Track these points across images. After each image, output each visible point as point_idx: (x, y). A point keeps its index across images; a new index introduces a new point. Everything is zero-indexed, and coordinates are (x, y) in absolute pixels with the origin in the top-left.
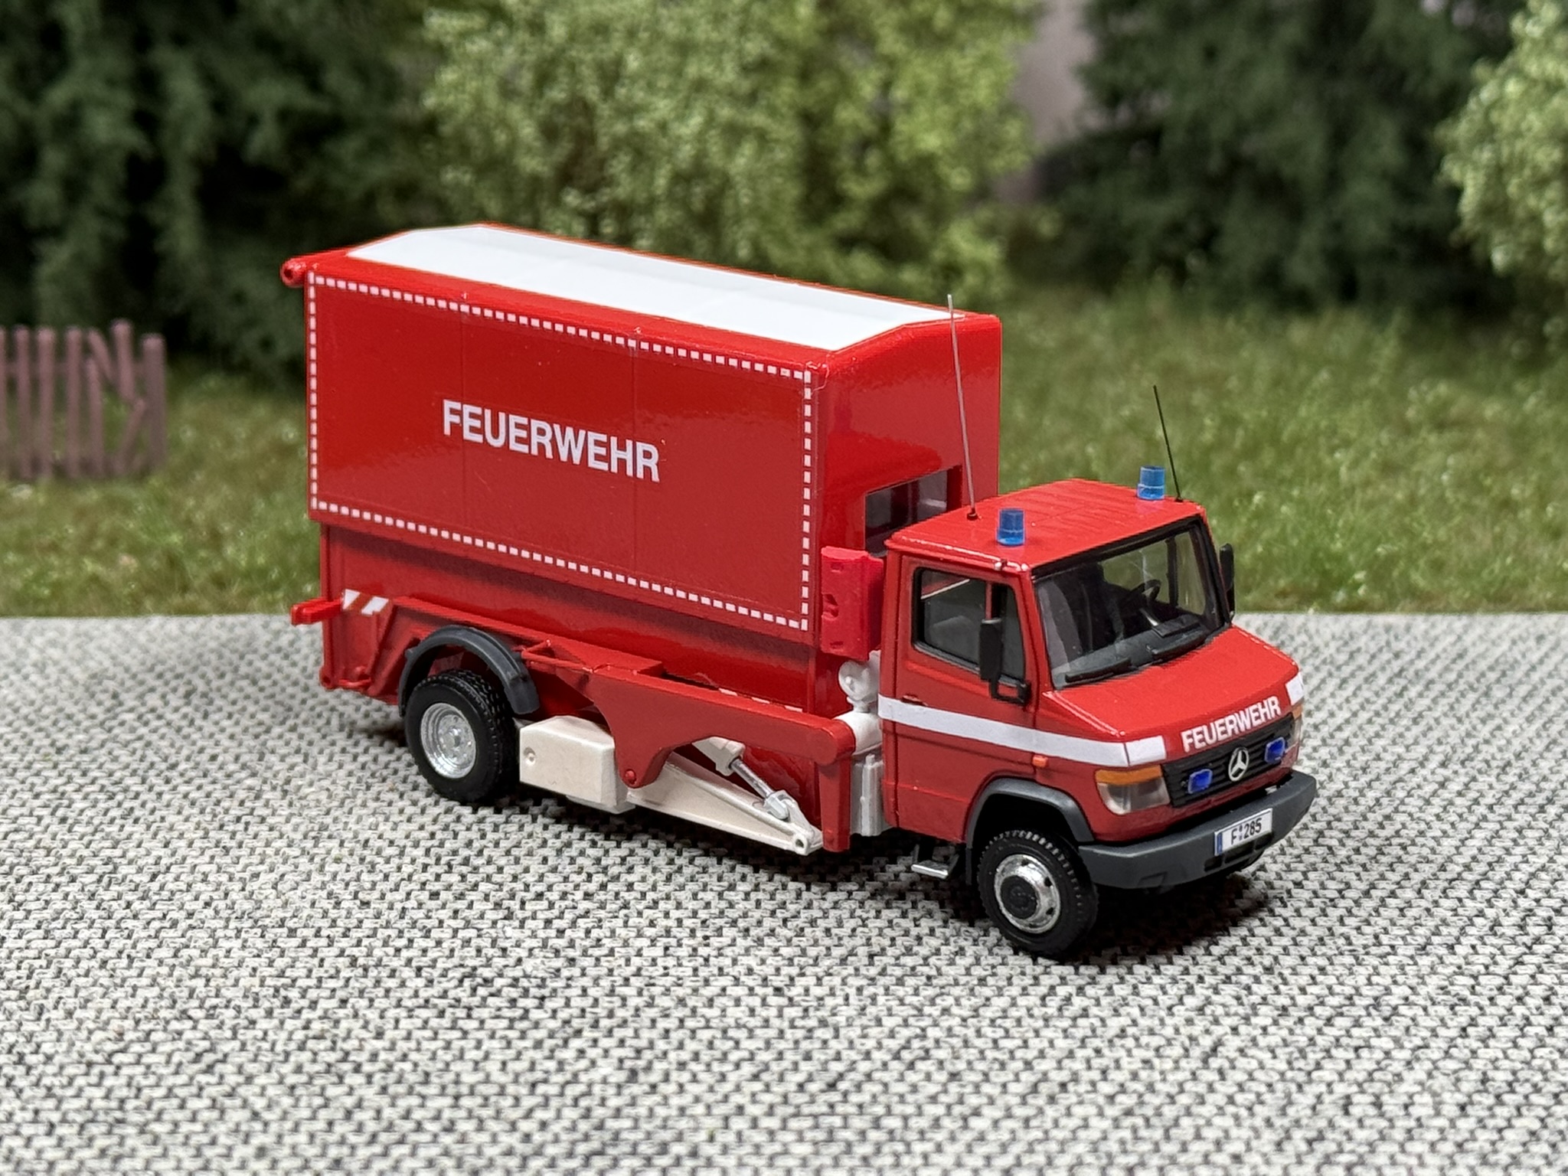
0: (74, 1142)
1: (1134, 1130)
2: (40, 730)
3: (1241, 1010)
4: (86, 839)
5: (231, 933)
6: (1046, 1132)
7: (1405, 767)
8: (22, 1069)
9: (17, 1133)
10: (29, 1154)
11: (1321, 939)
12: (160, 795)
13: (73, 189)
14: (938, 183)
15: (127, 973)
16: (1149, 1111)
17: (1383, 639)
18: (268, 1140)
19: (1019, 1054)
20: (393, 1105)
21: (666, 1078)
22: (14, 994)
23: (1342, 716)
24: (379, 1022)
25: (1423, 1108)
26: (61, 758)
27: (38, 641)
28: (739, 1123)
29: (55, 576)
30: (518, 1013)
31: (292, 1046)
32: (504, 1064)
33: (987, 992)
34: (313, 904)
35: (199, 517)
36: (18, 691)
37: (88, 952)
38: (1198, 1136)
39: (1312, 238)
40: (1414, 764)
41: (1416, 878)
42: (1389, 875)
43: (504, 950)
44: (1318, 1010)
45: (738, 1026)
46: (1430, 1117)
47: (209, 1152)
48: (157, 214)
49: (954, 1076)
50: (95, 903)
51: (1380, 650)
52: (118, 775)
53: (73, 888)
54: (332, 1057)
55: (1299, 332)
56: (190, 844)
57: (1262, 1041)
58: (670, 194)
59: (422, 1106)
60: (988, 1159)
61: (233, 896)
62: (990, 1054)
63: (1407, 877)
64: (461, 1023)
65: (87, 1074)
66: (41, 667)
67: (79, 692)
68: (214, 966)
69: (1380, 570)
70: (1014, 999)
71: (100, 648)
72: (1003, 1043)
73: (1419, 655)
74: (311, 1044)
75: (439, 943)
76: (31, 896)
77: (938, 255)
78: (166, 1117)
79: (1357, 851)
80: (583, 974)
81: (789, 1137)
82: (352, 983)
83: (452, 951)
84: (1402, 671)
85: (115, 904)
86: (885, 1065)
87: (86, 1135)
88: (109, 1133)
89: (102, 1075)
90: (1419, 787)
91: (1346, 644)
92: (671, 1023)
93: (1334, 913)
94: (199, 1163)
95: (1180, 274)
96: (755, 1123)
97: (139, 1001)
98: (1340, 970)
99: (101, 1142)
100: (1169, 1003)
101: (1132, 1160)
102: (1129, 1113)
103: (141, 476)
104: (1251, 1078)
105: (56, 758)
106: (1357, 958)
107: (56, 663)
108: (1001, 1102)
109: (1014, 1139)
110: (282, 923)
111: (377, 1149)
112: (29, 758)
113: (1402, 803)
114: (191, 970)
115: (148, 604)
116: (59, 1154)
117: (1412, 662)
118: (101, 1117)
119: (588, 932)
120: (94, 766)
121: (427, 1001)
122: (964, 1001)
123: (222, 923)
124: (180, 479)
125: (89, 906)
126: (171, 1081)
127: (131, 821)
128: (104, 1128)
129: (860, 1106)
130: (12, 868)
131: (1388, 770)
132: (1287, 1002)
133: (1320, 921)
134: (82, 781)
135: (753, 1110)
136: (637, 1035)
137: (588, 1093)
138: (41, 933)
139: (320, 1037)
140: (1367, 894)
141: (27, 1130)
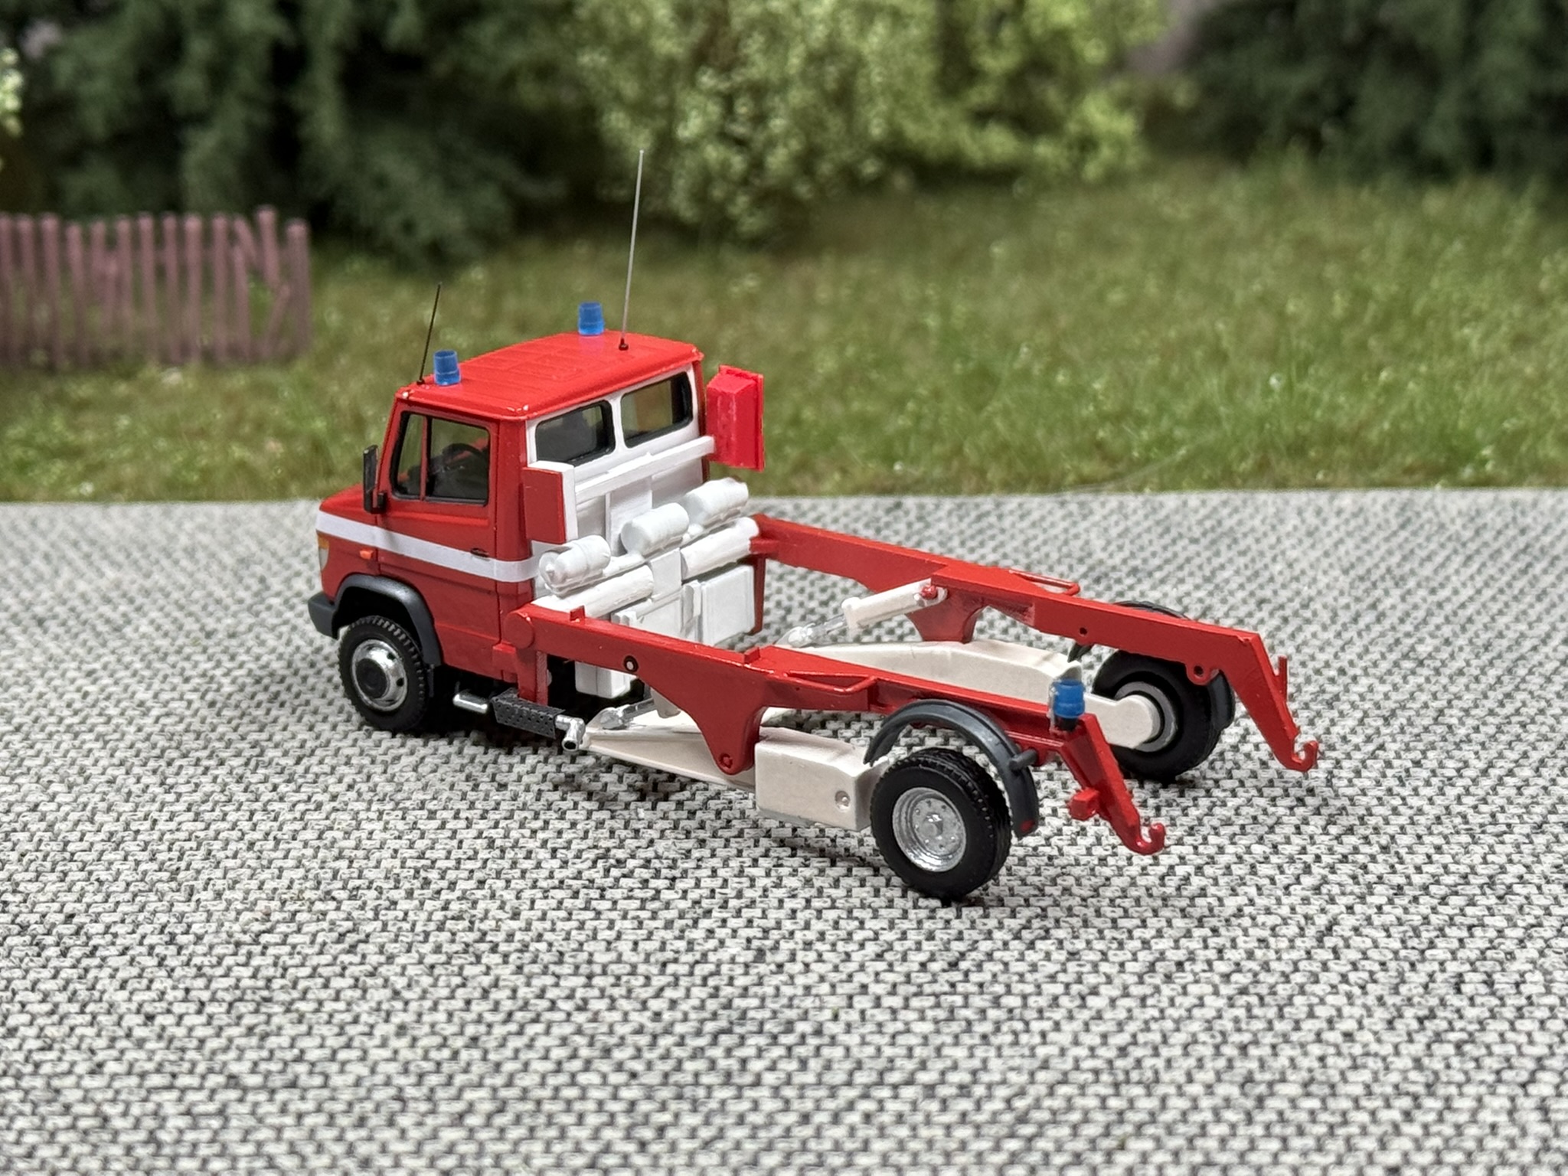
0: (225, 1020)
1: (1249, 1008)
2: (190, 614)
3: (1357, 889)
4: (234, 723)
5: (373, 815)
6: (1162, 1011)
7: (1527, 645)
8: (173, 949)
9: (169, 1011)
10: (180, 1032)
11: (1438, 818)
12: (305, 679)
13: (218, 76)
14: (1073, 56)
15: (274, 855)
16: (1263, 990)
17: (1509, 514)
18: (408, 1018)
19: (1137, 933)
20: (528, 985)
21: (793, 958)
22: (165, 875)
23: (1466, 593)
24: (516, 903)
25: (1534, 985)
26: (210, 642)
27: (188, 526)
28: (861, 1002)
29: (203, 462)
30: (650, 893)
31: (432, 926)
32: (636, 943)
33: (1107, 871)
34: (452, 787)
35: (344, 402)
36: (169, 576)
37: (236, 834)
38: (1311, 1015)
39: (1449, 105)
40: (1535, 642)
41: (1535, 756)
42: (1507, 753)
43: (637, 831)
44: (1433, 889)
45: (863, 906)
46: (1541, 995)
47: (352, 1030)
48: (299, 100)
49: (1073, 955)
50: (242, 786)
51: (1507, 526)
52: (265, 659)
53: (221, 772)
54: (470, 937)
55: (1435, 202)
56: (334, 727)
57: (1377, 920)
58: (803, 75)
59: (557, 985)
60: (1104, 1037)
61: (376, 778)
62: (1108, 934)
63: (1525, 755)
64: (594, 903)
65: (235, 954)
66: (190, 552)
67: (228, 577)
68: (357, 848)
69: (1508, 446)
70: (1133, 878)
71: (248, 533)
72: (1122, 923)
73: (1546, 530)
74: (449, 924)
75: (574, 825)
76: (181, 779)
77: (1073, 127)
78: (310, 996)
79: (1477, 729)
80: (713, 855)
81: (911, 1016)
82: (489, 864)
83: (586, 832)
84: (1527, 546)
85: (262, 787)
86: (1006, 944)
87: (234, 1013)
88: (257, 1011)
89: (250, 955)
90: (1541, 664)
91: (1472, 519)
92: (799, 903)
93: (1451, 792)
94: (343, 1040)
95: (1315, 143)
96: (877, 1002)
97: (285, 882)
98: (1456, 849)
99: (249, 1020)
100: (1286, 882)
101: (1246, 1038)
102: (1243, 991)
103: (286, 360)
104: (1365, 957)
105: (205, 642)
106: (1473, 837)
107: (205, 548)
108: (1117, 981)
109: (1130, 1018)
110: (422, 805)
111: (513, 1027)
112: (180, 641)
113: (1523, 680)
114: (335, 852)
115: (294, 488)
116: (209, 1031)
117: (1537, 538)
118: (249, 996)
119: (718, 813)
120: (242, 650)
121: (562, 882)
122: (1084, 881)
123: (364, 805)
124: (324, 363)
125: (235, 788)
126: (315, 960)
127: (277, 704)
128: (251, 1007)
129: (981, 985)
130: (163, 751)
131: (1509, 649)
132: (1402, 881)
133: (1439, 800)
134: (230, 665)
135: (876, 989)
136: (764, 916)
137: (717, 973)
138: (191, 815)
139: (458, 918)
140: (1485, 773)
141: (179, 1009)
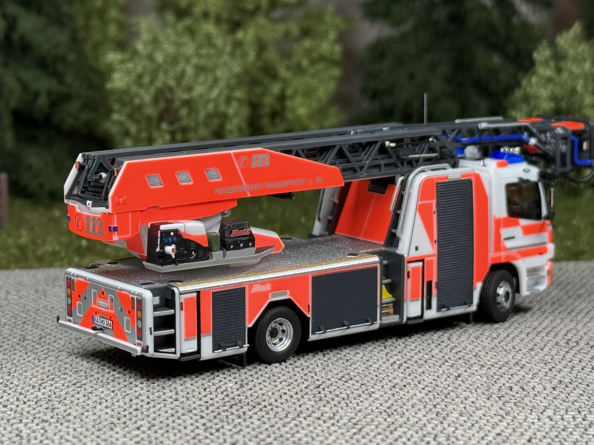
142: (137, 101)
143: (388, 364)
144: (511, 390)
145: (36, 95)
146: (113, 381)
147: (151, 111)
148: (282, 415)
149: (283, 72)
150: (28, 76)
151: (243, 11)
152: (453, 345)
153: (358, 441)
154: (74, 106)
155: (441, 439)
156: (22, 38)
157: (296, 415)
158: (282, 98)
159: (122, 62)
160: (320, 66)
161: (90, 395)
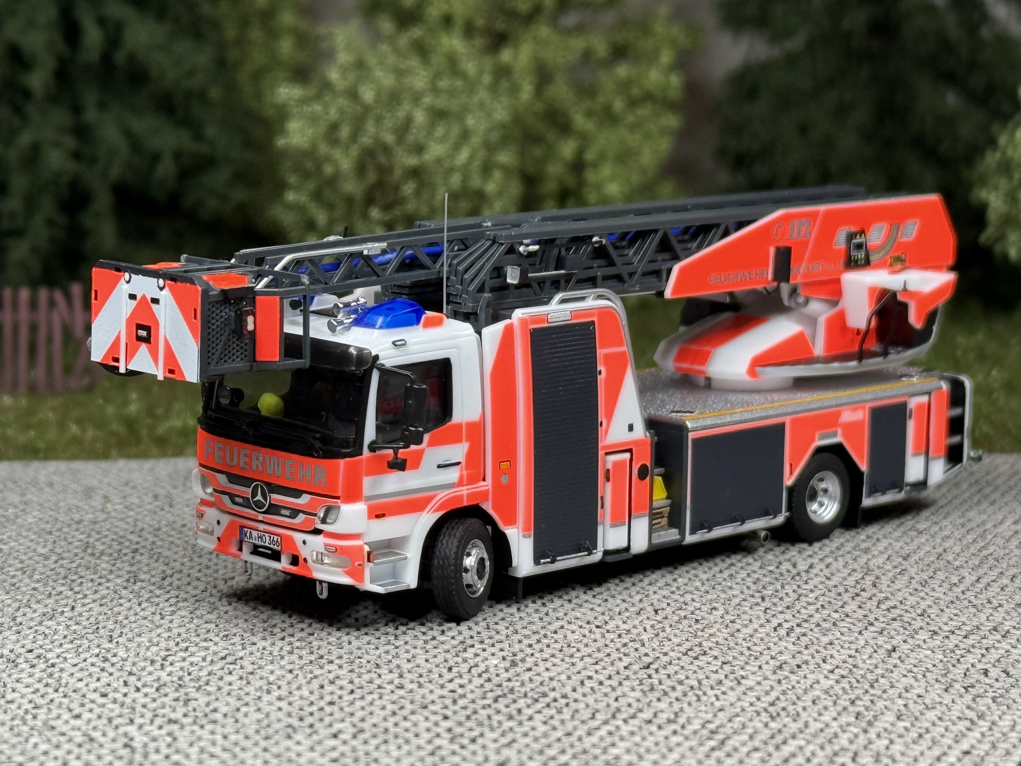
93: (957, 590)
94: (242, 702)
96: (601, 683)
97: (175, 633)
98: (968, 614)
99: (173, 695)
100: (859, 629)
102: (844, 677)
104: (921, 662)
106: (977, 609)
142: (328, 170)
143: (769, 628)
144: (987, 676)
145: (156, 158)
146: (291, 653)
147: (351, 187)
148: (586, 714)
149: (580, 121)
150: (141, 125)
151: (512, 15)
152: (881, 596)
153: (719, 761)
154: (219, 178)
155: (866, 758)
156: (132, 58)
157: (609, 716)
158: (578, 166)
159: (304, 101)
160: (644, 111)
161: (251, 677)
